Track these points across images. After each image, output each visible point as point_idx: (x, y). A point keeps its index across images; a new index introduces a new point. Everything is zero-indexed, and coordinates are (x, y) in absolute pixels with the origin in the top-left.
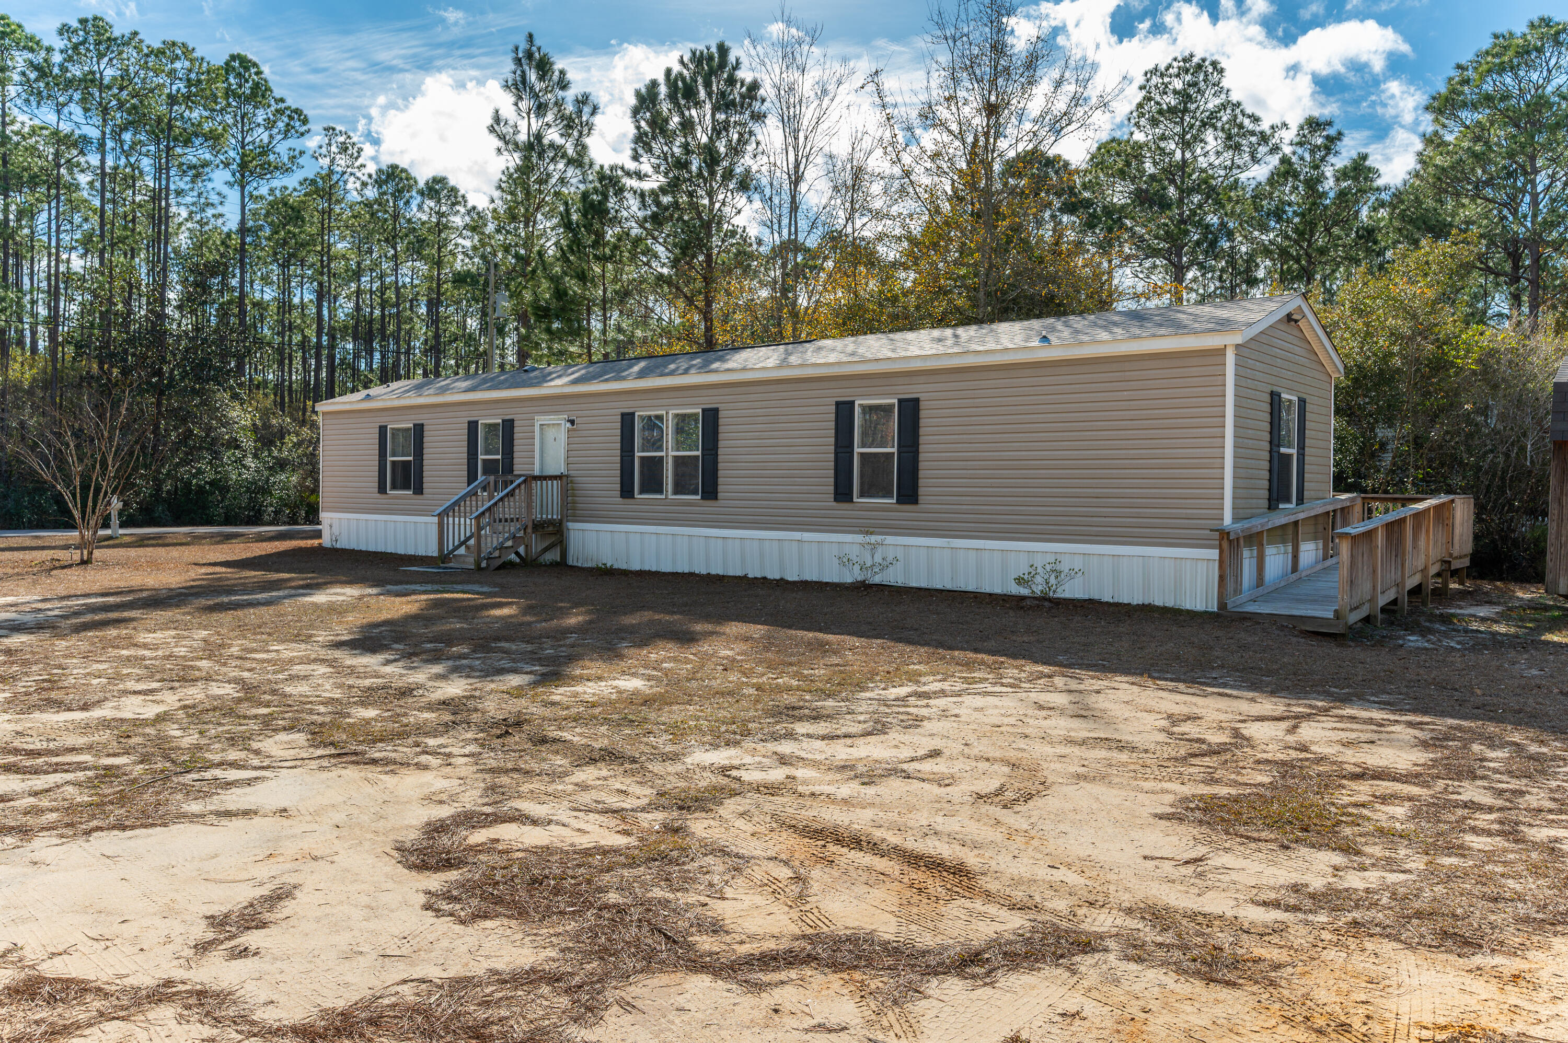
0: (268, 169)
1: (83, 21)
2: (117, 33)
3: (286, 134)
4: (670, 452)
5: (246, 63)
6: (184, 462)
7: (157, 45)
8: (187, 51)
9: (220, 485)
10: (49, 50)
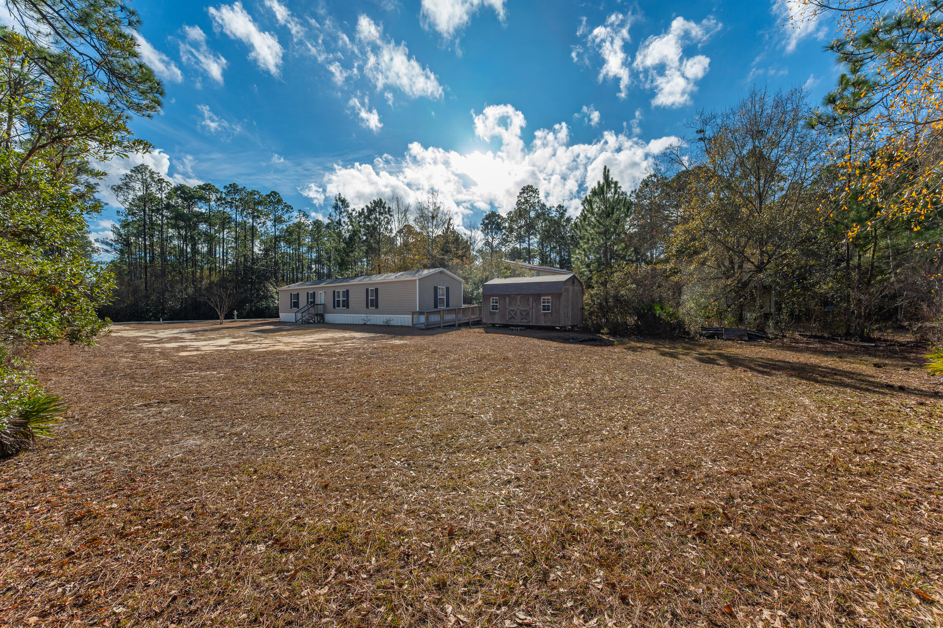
0: (281, 222)
1: (230, 185)
2: (239, 187)
3: (287, 212)
4: (341, 299)
5: (275, 193)
6: (258, 302)
7: (250, 191)
8: (258, 193)
9: (268, 308)
10: (222, 192)
